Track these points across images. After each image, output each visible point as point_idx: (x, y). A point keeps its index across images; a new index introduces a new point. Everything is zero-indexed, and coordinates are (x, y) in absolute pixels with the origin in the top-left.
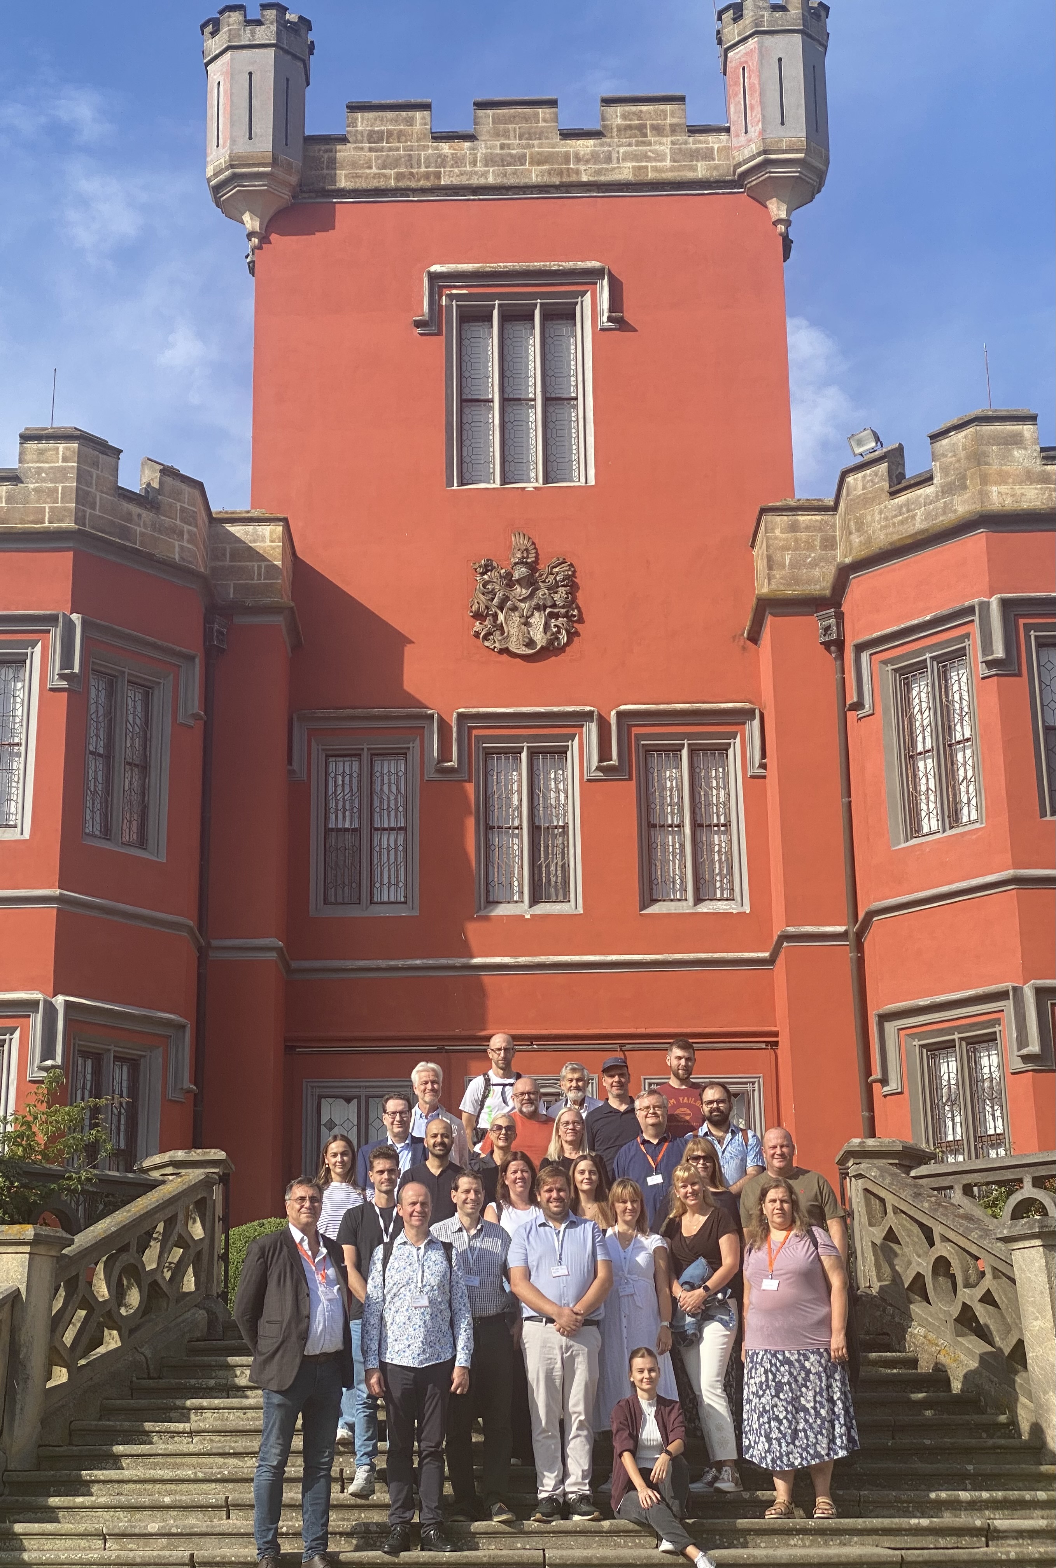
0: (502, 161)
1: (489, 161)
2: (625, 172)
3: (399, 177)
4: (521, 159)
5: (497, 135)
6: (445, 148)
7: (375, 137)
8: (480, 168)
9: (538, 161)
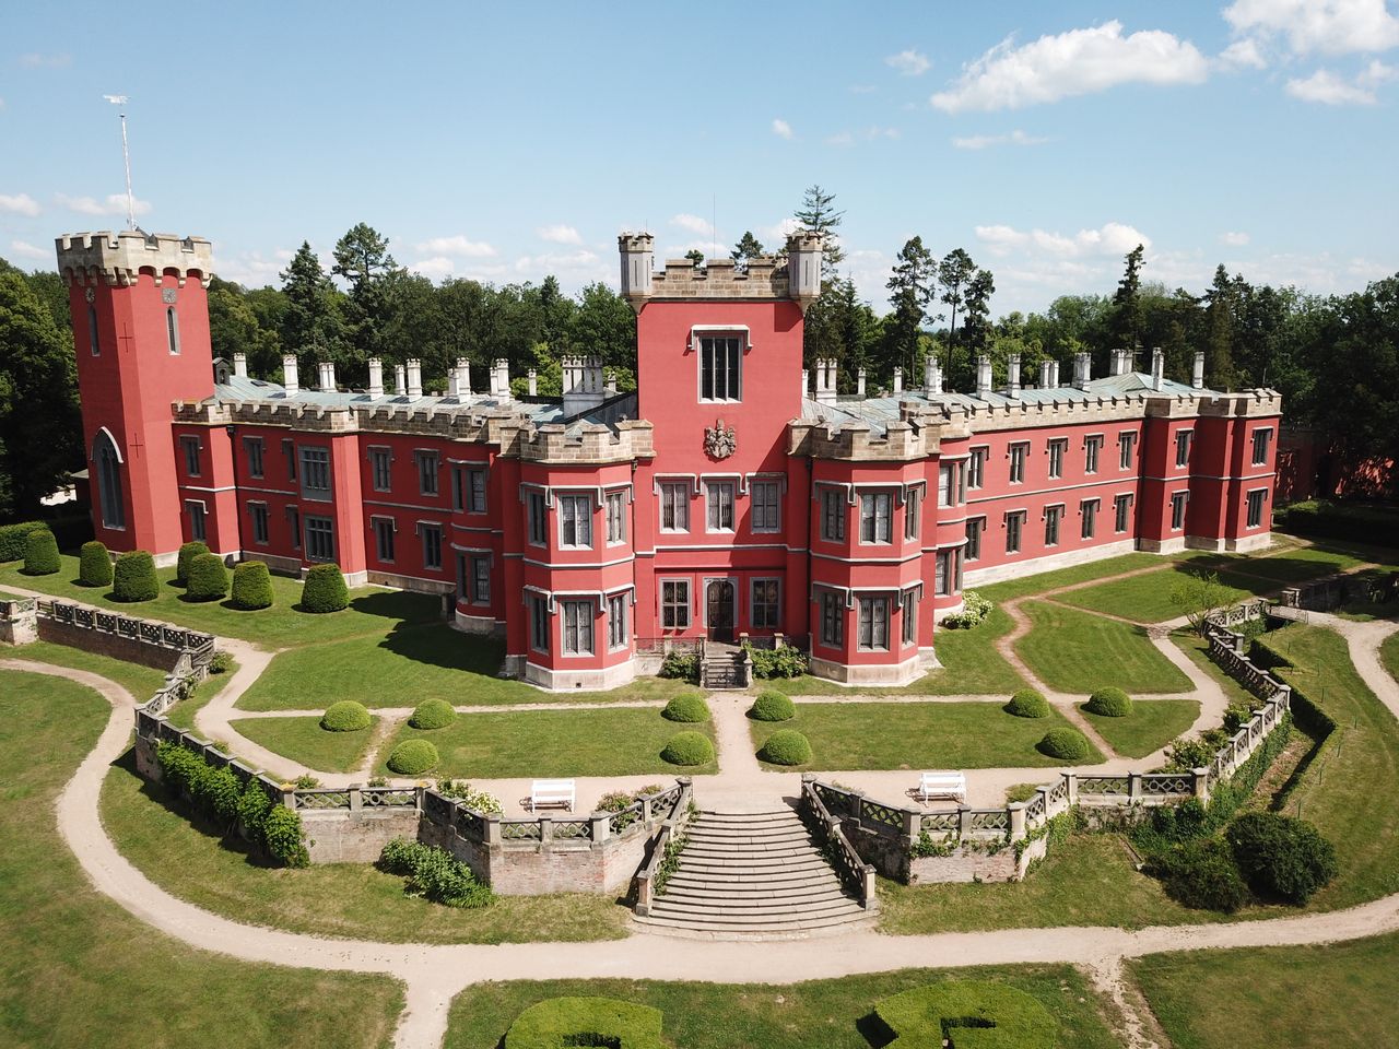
0: (716, 287)
1: (712, 287)
2: (754, 294)
3: (683, 292)
4: (722, 287)
5: (715, 277)
6: (698, 282)
7: (675, 277)
8: (709, 290)
9: (728, 287)
